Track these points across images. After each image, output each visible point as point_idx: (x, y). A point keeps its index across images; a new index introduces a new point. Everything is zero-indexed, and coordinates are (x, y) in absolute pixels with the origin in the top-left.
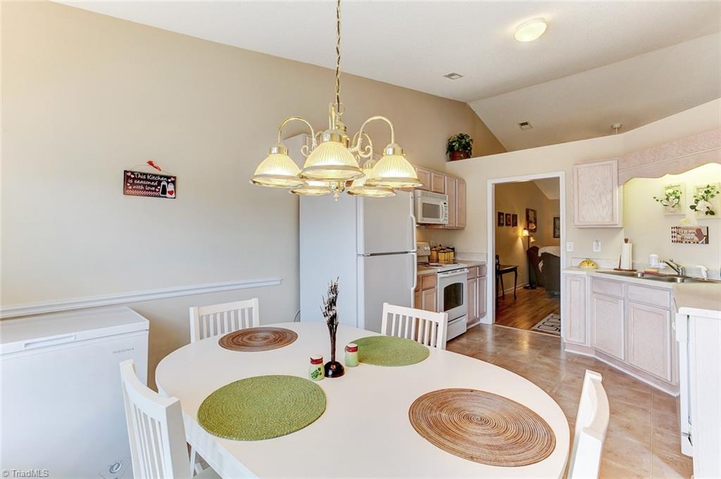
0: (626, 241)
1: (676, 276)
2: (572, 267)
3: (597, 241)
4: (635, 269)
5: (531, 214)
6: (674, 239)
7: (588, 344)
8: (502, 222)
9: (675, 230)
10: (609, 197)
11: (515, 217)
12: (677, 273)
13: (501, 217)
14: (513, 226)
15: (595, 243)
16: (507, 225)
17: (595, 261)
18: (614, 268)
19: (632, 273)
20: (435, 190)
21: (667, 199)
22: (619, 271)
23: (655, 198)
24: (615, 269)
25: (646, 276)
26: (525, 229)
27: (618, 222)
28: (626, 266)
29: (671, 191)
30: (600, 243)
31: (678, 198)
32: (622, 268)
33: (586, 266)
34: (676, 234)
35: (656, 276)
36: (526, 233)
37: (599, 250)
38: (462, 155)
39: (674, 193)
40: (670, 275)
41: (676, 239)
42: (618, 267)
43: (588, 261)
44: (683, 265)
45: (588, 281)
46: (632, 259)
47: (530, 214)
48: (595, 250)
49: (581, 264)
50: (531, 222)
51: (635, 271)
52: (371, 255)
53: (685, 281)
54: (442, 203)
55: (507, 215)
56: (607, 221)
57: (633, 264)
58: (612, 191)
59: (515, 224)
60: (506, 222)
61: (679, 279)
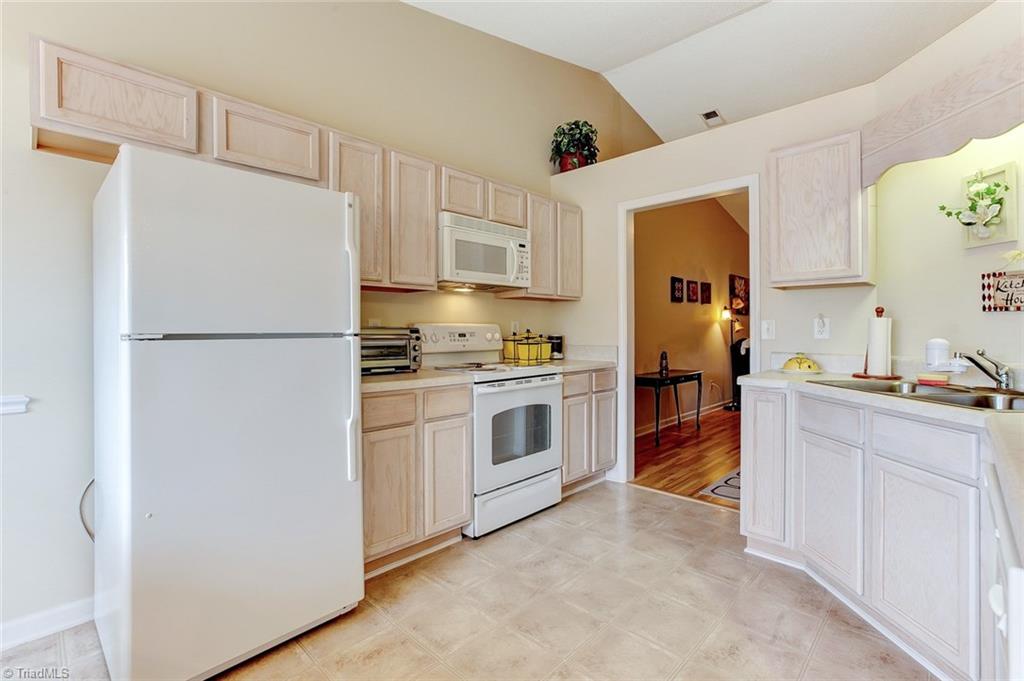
0: (880, 312)
1: (994, 390)
2: (771, 371)
3: (821, 317)
4: (898, 374)
5: (739, 284)
6: (987, 303)
7: (789, 543)
8: (677, 294)
9: (992, 281)
10: (842, 216)
11: (706, 288)
12: (993, 384)
13: (677, 285)
14: (703, 303)
15: (816, 320)
16: (690, 300)
17: (815, 358)
18: (852, 373)
19: (889, 386)
20: (494, 218)
21: (973, 208)
22: (865, 382)
23: (943, 208)
24: (855, 376)
25: (921, 391)
26: (725, 308)
27: (862, 271)
28: (879, 368)
29: (982, 187)
30: (826, 320)
31: (1000, 202)
32: (869, 373)
33: (795, 368)
34: (992, 292)
35: (943, 392)
36: (727, 315)
37: (826, 336)
38: (575, 160)
39: (989, 192)
40: (976, 389)
41: (992, 303)
42: (862, 372)
43: (800, 359)
44: (1008, 364)
45: (792, 403)
46: (893, 353)
47: (736, 284)
48: (817, 336)
49: (785, 365)
50: (738, 296)
51: (897, 378)
52: (167, 337)
53: (1015, 402)
54: (512, 246)
55: (689, 283)
56: (837, 270)
57: (893, 363)
58: (848, 203)
59: (707, 300)
60: (689, 296)
61: (1000, 400)
